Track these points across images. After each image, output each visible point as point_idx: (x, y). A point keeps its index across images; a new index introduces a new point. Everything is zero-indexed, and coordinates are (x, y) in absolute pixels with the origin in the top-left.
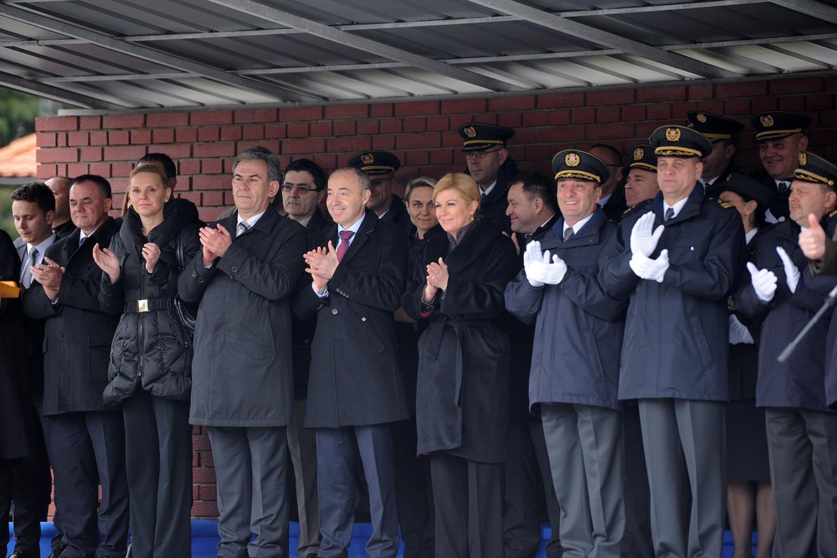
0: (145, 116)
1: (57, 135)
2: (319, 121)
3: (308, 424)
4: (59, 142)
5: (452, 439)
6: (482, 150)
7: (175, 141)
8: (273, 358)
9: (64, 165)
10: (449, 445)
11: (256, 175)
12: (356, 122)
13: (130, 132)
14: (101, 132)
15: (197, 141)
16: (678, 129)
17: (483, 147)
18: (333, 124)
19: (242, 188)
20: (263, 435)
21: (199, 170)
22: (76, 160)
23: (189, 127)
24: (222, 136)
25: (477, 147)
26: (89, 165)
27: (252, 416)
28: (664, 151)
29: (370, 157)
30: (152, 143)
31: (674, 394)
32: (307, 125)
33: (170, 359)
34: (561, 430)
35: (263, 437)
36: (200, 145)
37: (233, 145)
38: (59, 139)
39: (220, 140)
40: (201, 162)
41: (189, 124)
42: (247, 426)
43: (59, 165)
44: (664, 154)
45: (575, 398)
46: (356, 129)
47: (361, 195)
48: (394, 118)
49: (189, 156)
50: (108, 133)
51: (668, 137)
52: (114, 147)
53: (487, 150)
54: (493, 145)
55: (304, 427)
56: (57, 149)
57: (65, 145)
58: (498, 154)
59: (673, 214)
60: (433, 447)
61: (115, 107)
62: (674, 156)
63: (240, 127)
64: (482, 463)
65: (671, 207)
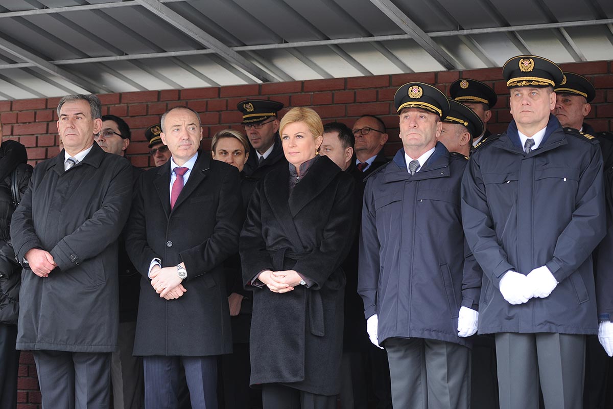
2: (116, 105)
3: (138, 352)
5: (295, 373)
6: (258, 123)
8: (103, 286)
10: (289, 378)
11: (82, 113)
12: (147, 105)
15: (17, 123)
16: (531, 60)
17: (261, 119)
18: (128, 107)
19: (69, 125)
20: (90, 359)
23: (11, 112)
24: (37, 118)
25: (255, 120)
27: (79, 341)
28: (518, 82)
29: (158, 129)
31: (550, 328)
32: (106, 108)
33: (7, 286)
34: (407, 362)
35: (90, 362)
36: (19, 125)
37: (46, 125)
39: (35, 121)
42: (74, 351)
44: (519, 84)
45: (433, 333)
46: (147, 111)
48: (179, 101)
51: (521, 68)
53: (264, 122)
54: (268, 117)
55: (133, 354)
58: (272, 125)
59: (534, 144)
60: (269, 378)
62: (530, 86)
63: (52, 111)
64: (319, 395)
65: (530, 138)
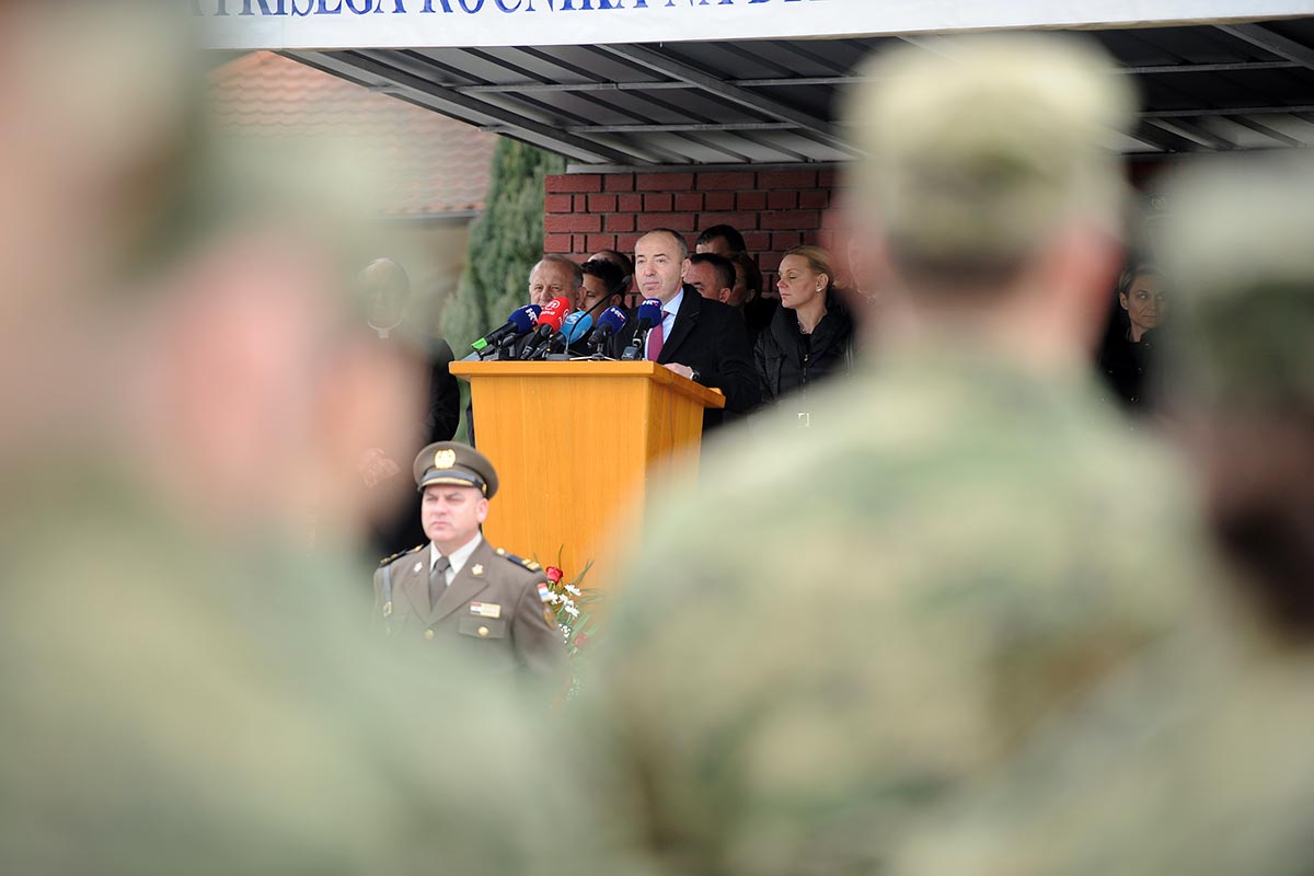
0: (695, 175)
1: (573, 197)
4: (575, 206)
7: (735, 208)
9: (582, 237)
13: (673, 196)
14: (634, 195)
15: (767, 208)
21: (767, 245)
22: (599, 230)
23: (756, 191)
24: (801, 202)
26: (616, 237)
30: (704, 209)
36: (771, 213)
38: (575, 202)
40: (771, 235)
41: (756, 186)
43: (575, 236)
47: (681, 264)
49: (755, 227)
50: (643, 196)
52: (651, 215)
56: (575, 215)
57: (584, 210)
61: (641, 163)
